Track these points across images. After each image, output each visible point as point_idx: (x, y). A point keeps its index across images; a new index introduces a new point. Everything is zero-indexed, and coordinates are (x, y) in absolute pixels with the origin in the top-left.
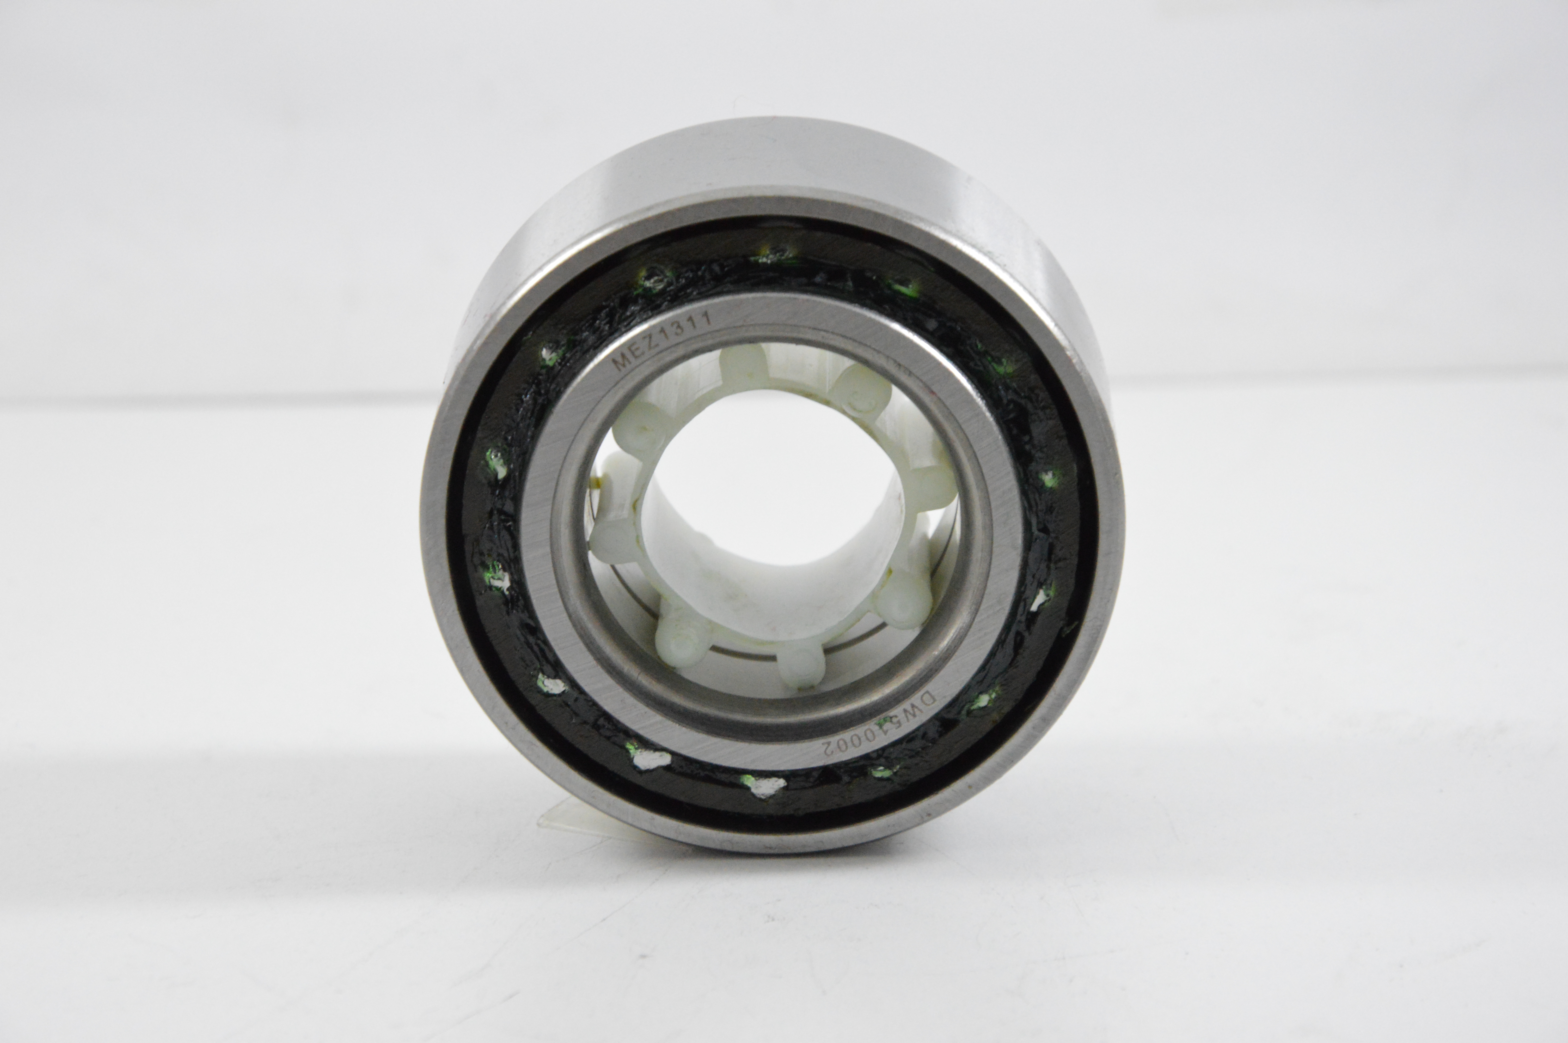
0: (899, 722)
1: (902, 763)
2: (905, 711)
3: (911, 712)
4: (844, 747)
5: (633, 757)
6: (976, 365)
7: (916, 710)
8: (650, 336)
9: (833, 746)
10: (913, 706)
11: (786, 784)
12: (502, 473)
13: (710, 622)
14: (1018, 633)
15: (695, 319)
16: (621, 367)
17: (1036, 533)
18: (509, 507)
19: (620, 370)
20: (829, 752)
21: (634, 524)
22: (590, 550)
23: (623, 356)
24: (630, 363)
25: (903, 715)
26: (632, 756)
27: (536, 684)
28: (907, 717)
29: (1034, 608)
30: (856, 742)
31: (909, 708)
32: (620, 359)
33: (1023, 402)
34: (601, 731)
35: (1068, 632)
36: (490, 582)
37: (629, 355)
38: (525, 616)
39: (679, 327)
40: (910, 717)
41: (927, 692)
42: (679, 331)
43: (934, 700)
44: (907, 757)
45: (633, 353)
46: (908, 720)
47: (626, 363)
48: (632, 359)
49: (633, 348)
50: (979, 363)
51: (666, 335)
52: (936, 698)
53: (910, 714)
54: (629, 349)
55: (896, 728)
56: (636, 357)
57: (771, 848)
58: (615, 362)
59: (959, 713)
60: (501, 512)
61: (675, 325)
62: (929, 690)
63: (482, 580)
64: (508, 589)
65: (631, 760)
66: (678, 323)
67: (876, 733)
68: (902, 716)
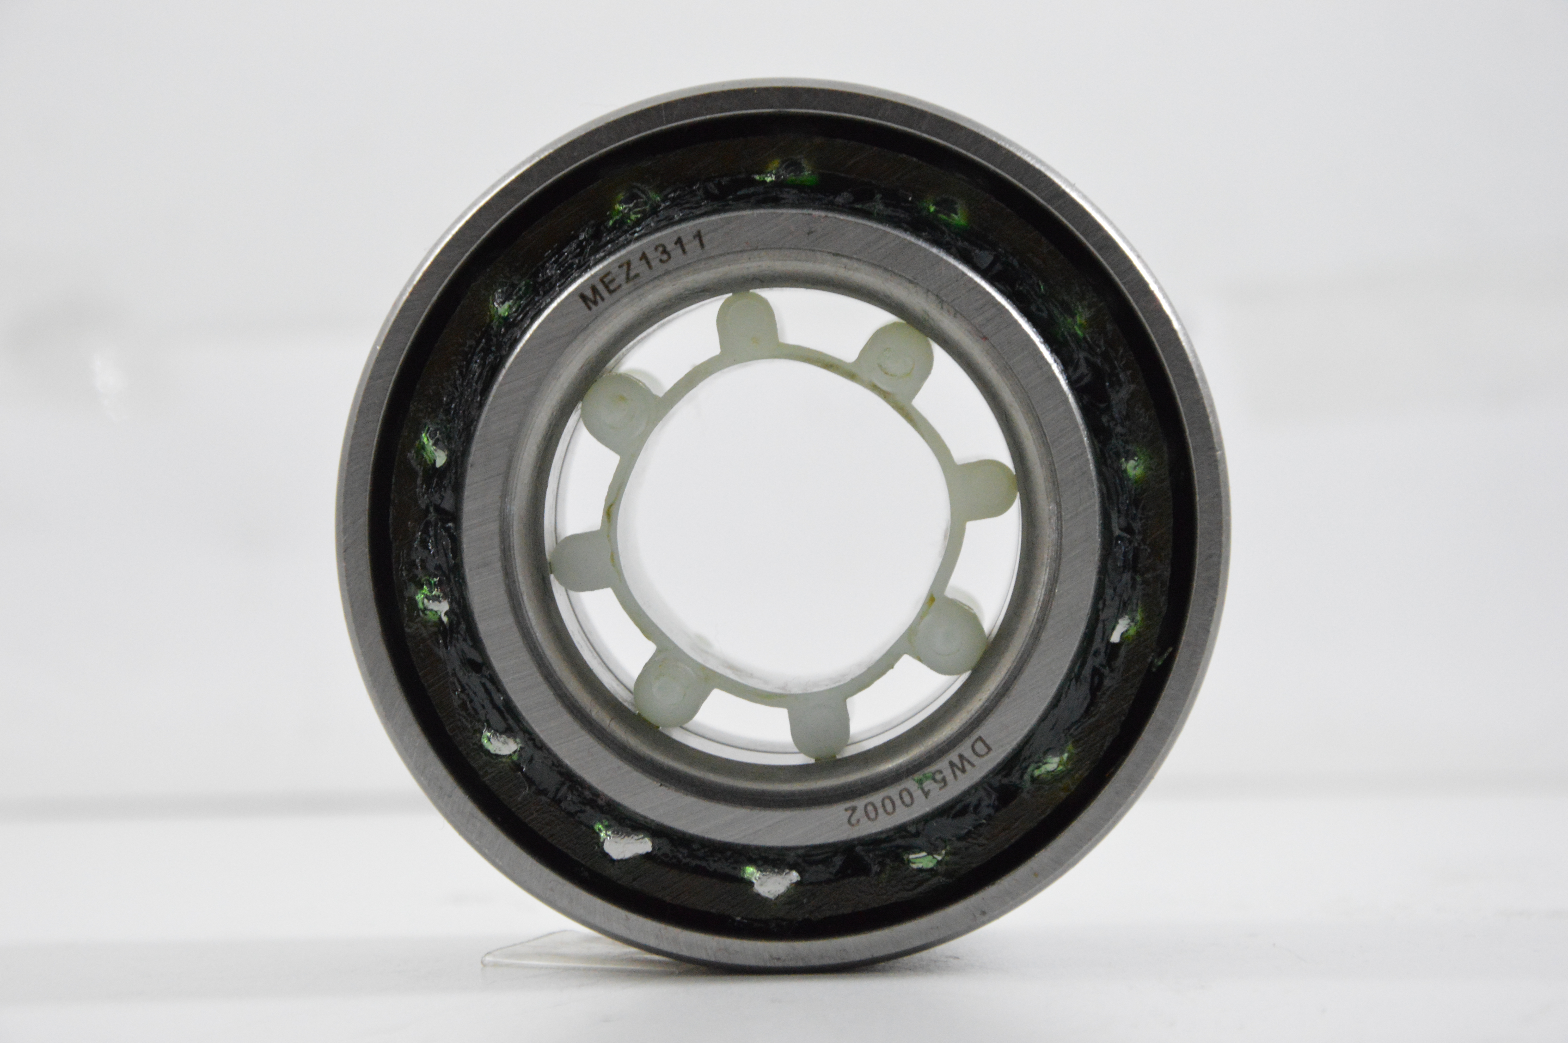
0: (944, 780)
1: (948, 848)
2: (952, 764)
3: (960, 765)
4: (872, 815)
5: (603, 842)
6: (1039, 310)
7: (966, 763)
8: (629, 264)
9: (860, 812)
10: (961, 757)
11: (799, 879)
12: (441, 459)
13: (703, 668)
14: (1096, 671)
15: (685, 241)
16: (591, 304)
17: (1117, 532)
18: (447, 504)
19: (590, 308)
20: (854, 820)
21: (608, 536)
22: (552, 573)
23: (594, 289)
24: (603, 299)
25: (950, 771)
26: (602, 840)
27: (480, 740)
28: (954, 772)
29: (1115, 638)
30: (889, 807)
31: (956, 760)
32: (589, 293)
33: (1099, 361)
34: (563, 805)
35: (1160, 663)
36: (423, 603)
37: (600, 287)
38: (466, 647)
39: (665, 251)
40: (958, 773)
41: (980, 739)
42: (665, 257)
43: (989, 749)
44: (954, 839)
45: (606, 287)
46: (955, 776)
47: (598, 298)
48: (605, 293)
49: (606, 280)
50: (1044, 308)
51: (648, 263)
52: (993, 747)
53: (958, 768)
54: (602, 280)
55: (940, 789)
56: (611, 292)
57: (778, 959)
58: (583, 297)
59: (1021, 777)
60: (438, 509)
61: (661, 249)
62: (982, 735)
63: (413, 603)
64: (446, 614)
65: (600, 845)
66: (664, 246)
67: (915, 795)
68: (948, 773)
